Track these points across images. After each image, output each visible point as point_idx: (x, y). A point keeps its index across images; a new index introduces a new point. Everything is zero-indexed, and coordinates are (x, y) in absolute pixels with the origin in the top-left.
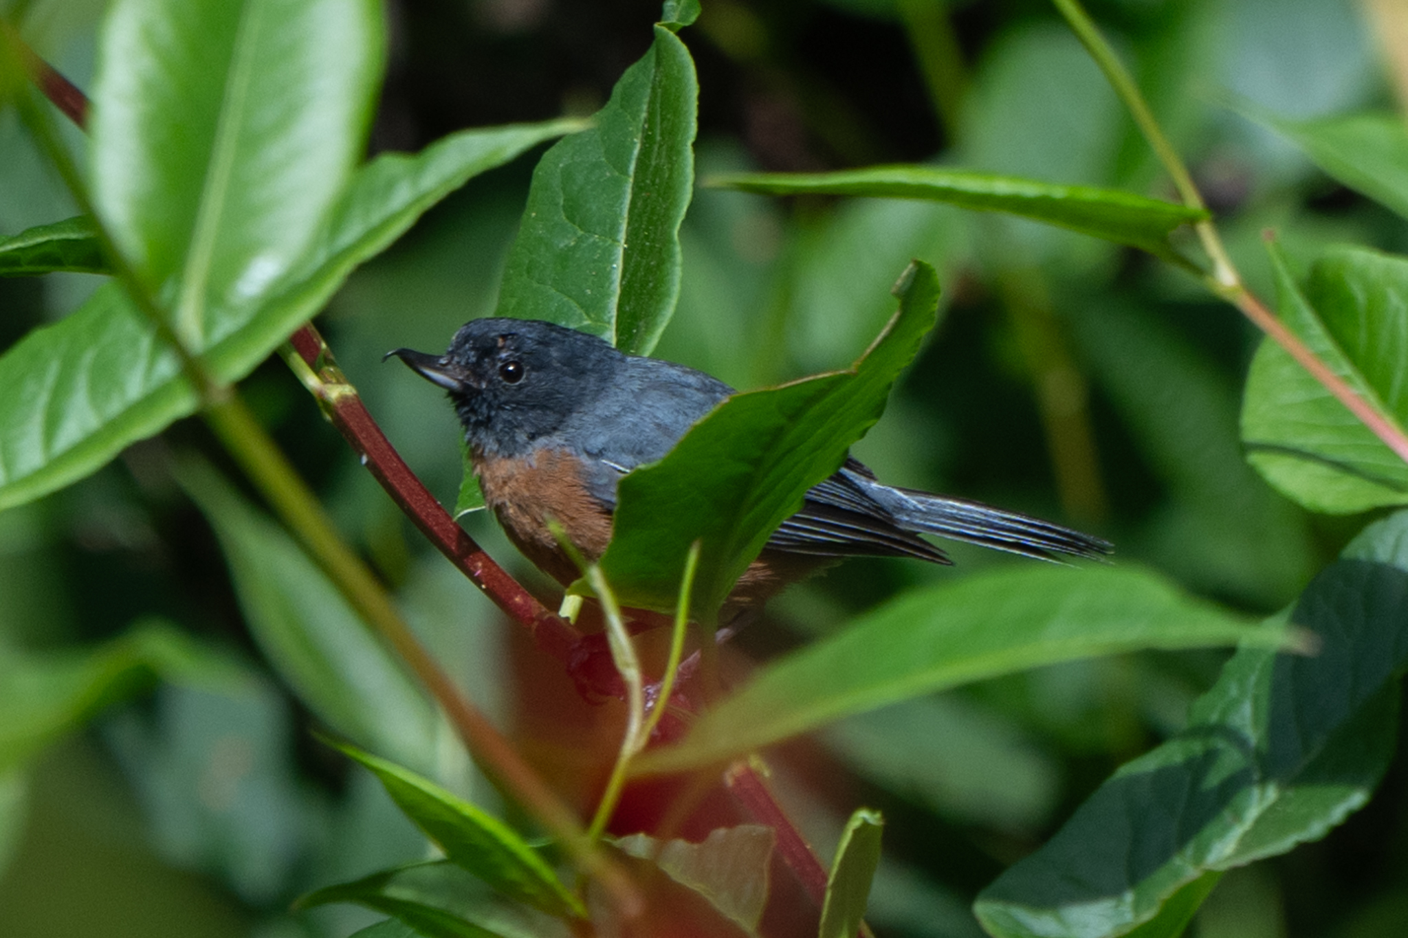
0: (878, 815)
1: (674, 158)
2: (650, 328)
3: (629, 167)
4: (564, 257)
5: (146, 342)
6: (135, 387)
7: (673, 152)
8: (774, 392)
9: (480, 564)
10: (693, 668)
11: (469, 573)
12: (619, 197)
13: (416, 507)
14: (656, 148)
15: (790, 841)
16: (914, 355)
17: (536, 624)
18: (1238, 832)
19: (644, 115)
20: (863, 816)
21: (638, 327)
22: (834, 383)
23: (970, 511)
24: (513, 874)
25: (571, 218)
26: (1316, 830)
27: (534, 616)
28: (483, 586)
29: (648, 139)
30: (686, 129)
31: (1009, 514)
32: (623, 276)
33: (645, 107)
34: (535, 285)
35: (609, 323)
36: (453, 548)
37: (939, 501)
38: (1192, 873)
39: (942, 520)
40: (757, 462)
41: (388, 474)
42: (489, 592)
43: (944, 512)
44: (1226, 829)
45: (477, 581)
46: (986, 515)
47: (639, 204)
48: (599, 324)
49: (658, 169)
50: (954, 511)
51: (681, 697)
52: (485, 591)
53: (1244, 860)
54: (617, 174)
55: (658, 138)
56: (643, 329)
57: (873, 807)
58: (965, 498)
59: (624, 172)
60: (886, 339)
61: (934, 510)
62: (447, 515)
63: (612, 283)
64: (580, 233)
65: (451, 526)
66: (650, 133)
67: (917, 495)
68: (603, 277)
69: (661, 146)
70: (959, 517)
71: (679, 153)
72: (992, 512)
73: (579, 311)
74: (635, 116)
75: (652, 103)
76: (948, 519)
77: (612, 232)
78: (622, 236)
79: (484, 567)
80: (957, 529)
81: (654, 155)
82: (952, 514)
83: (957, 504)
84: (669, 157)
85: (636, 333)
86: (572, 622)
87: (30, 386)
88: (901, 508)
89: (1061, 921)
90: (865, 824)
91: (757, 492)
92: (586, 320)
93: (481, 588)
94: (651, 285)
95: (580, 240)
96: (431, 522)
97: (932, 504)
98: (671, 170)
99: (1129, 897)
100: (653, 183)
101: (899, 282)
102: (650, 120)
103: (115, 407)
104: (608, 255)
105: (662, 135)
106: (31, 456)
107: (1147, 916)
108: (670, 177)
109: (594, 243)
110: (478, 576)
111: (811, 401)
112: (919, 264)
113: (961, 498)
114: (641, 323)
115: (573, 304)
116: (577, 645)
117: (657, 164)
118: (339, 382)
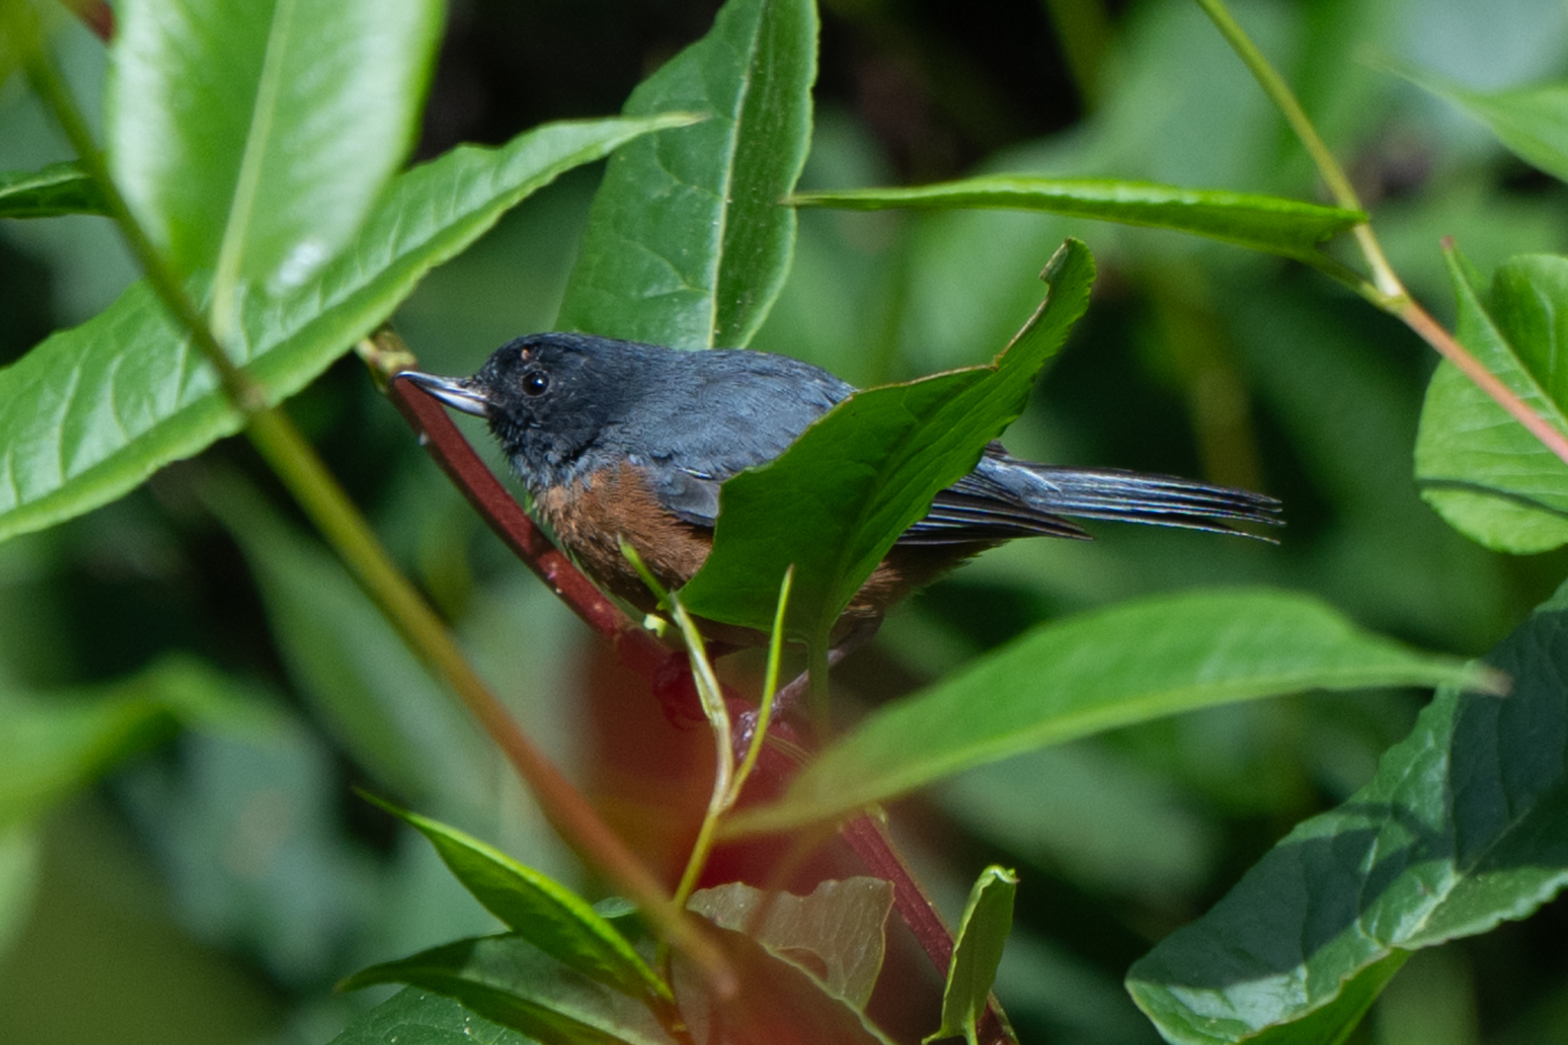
0: (1012, 872)
1: (789, 105)
2: (758, 300)
3: (733, 108)
4: (657, 211)
5: (182, 349)
6: (167, 401)
7: (789, 96)
8: (904, 389)
9: (554, 565)
10: (798, 693)
11: (543, 575)
12: (722, 143)
13: (483, 496)
14: (767, 89)
15: (908, 898)
16: (1061, 344)
17: (617, 637)
18: (1431, 903)
19: (752, 49)
20: (996, 873)
21: (743, 298)
22: (972, 379)
23: (1113, 483)
24: (587, 950)
25: (667, 165)
26: (1522, 906)
27: (616, 627)
28: (558, 591)
29: (757, 79)
30: (805, 71)
31: (1157, 481)
32: (726, 236)
33: (754, 39)
34: (623, 241)
35: (707, 289)
36: (524, 545)
37: (1077, 475)
38: (1377, 951)
39: (1082, 497)
40: (880, 465)
41: (451, 457)
42: (565, 597)
43: (1084, 487)
44: (1417, 900)
45: (552, 584)
46: (1131, 485)
47: (747, 152)
48: (696, 290)
49: (770, 116)
50: (1095, 486)
51: (784, 726)
52: (560, 595)
53: (1438, 939)
54: (719, 116)
55: (770, 78)
56: (749, 302)
57: (1006, 864)
58: (1105, 468)
59: (729, 114)
60: (1031, 329)
61: (1072, 486)
62: (517, 507)
63: (712, 242)
64: (676, 182)
65: (522, 520)
66: (761, 72)
67: (1051, 472)
68: (702, 234)
69: (773, 88)
70: (1101, 491)
71: (796, 99)
72: (1137, 480)
73: (674, 273)
74: (742, 49)
75: (763, 39)
76: (1088, 495)
77: (713, 184)
78: (725, 188)
79: (559, 568)
80: (1100, 506)
81: (765, 98)
82: (1092, 488)
83: (1098, 477)
84: (784, 104)
85: (740, 304)
86: (659, 634)
87: (48, 396)
88: (1033, 489)
89: (1225, 999)
90: (997, 881)
91: (878, 498)
92: (682, 284)
93: (554, 591)
94: (759, 250)
95: (676, 191)
96: (499, 514)
97: (1068, 481)
98: (786, 118)
99: (1302, 972)
100: (764, 131)
101: (1049, 264)
102: (761, 55)
103: (144, 422)
104: (708, 207)
105: (776, 76)
106: (46, 476)
107: (1325, 1000)
108: (785, 127)
109: (693, 196)
110: (553, 579)
111: (945, 397)
112: (1071, 244)
113: (1100, 468)
114: (748, 294)
115: (667, 265)
116: (665, 662)
117: (768, 110)
118: (396, 350)
